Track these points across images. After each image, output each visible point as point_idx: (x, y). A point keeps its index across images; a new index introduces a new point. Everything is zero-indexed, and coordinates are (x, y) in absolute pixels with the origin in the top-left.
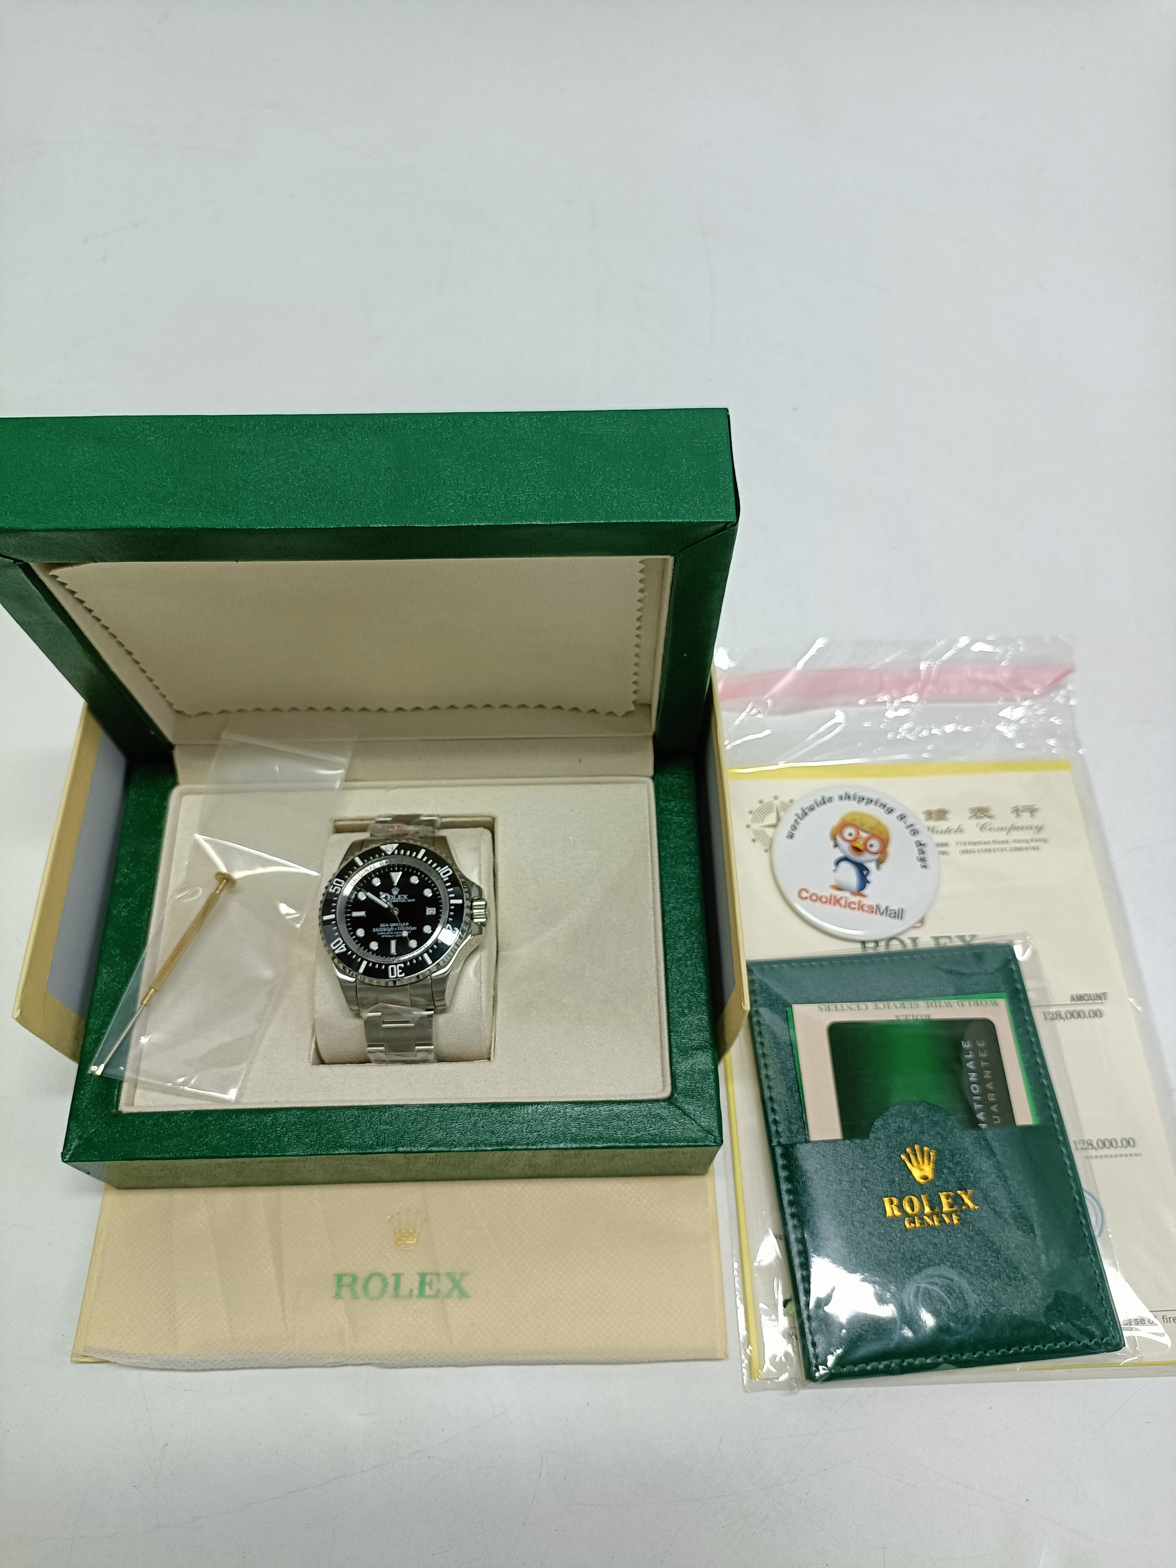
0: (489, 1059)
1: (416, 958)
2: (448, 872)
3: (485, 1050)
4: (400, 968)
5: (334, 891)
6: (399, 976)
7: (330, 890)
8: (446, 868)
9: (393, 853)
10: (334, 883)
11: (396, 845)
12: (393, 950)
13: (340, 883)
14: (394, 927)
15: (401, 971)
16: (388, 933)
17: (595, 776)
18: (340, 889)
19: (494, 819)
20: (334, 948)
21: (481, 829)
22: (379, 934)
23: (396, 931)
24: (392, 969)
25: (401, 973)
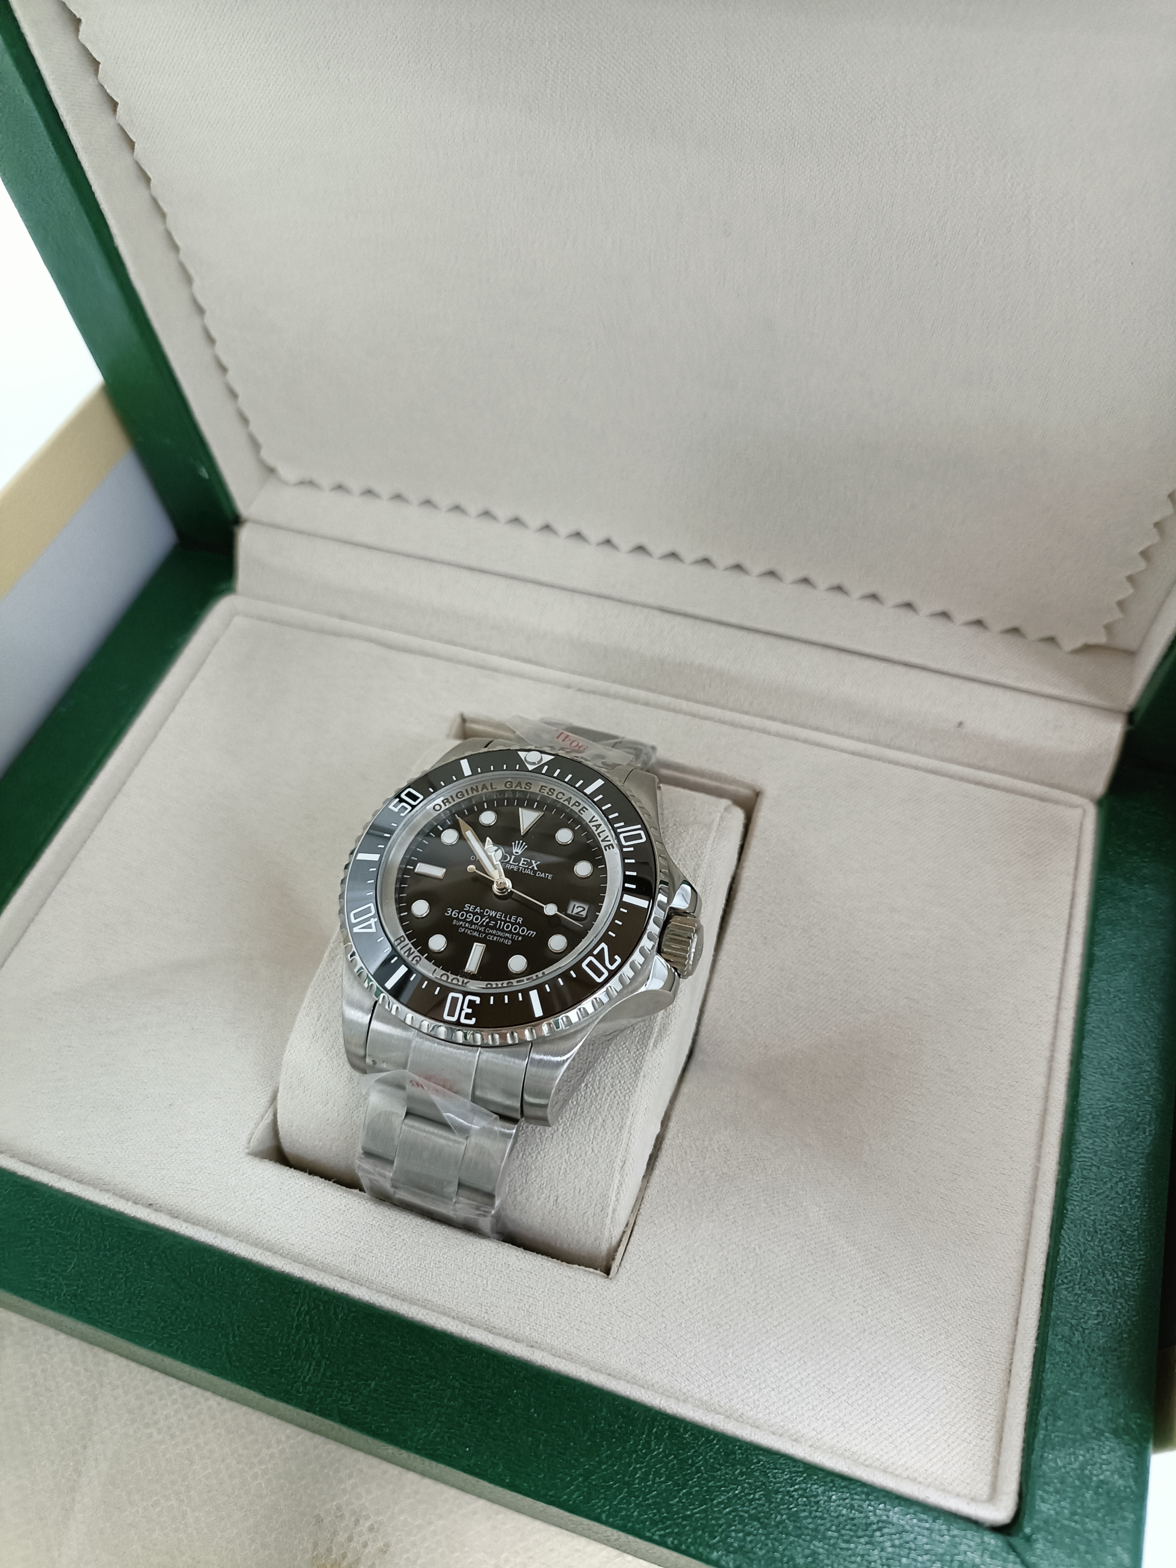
0: (607, 1271)
1: (513, 995)
2: (639, 837)
3: (604, 1247)
4: (471, 1004)
5: (396, 810)
6: (463, 1020)
7: (391, 807)
8: (635, 829)
9: (538, 770)
10: (403, 796)
11: (549, 758)
12: (473, 964)
13: (415, 798)
14: (491, 918)
15: (470, 1011)
16: (473, 927)
17: (980, 768)
18: (410, 808)
19: (758, 794)
20: (353, 921)
21: (725, 802)
22: (455, 922)
23: (492, 928)
24: (455, 1000)
25: (468, 1016)
